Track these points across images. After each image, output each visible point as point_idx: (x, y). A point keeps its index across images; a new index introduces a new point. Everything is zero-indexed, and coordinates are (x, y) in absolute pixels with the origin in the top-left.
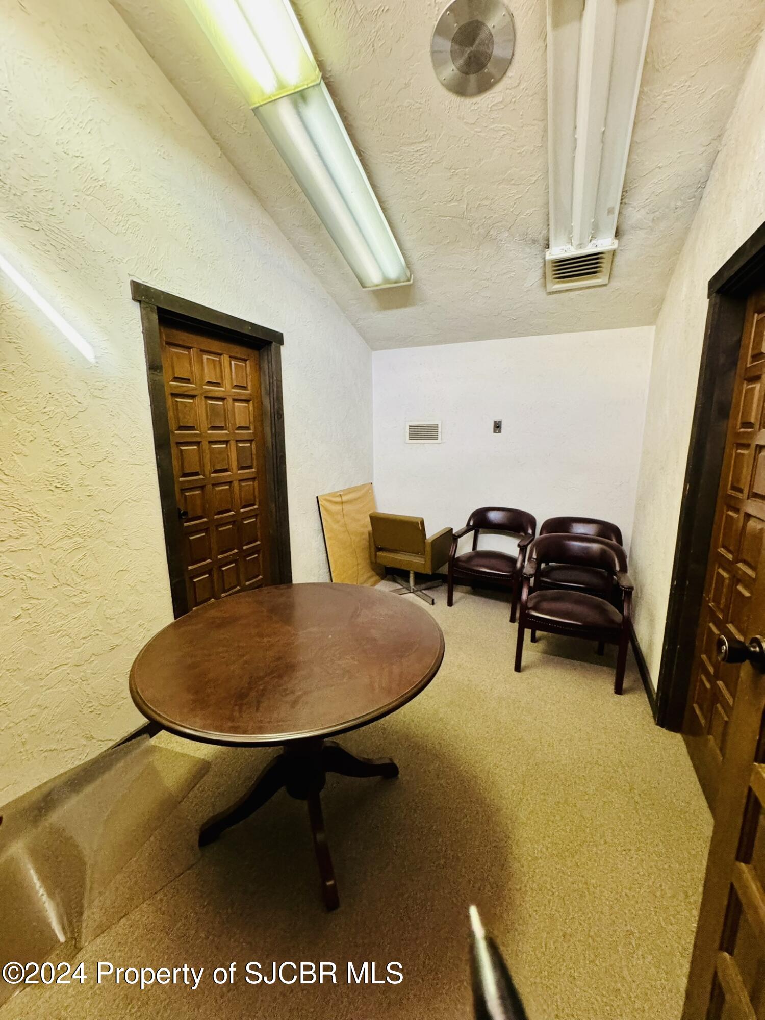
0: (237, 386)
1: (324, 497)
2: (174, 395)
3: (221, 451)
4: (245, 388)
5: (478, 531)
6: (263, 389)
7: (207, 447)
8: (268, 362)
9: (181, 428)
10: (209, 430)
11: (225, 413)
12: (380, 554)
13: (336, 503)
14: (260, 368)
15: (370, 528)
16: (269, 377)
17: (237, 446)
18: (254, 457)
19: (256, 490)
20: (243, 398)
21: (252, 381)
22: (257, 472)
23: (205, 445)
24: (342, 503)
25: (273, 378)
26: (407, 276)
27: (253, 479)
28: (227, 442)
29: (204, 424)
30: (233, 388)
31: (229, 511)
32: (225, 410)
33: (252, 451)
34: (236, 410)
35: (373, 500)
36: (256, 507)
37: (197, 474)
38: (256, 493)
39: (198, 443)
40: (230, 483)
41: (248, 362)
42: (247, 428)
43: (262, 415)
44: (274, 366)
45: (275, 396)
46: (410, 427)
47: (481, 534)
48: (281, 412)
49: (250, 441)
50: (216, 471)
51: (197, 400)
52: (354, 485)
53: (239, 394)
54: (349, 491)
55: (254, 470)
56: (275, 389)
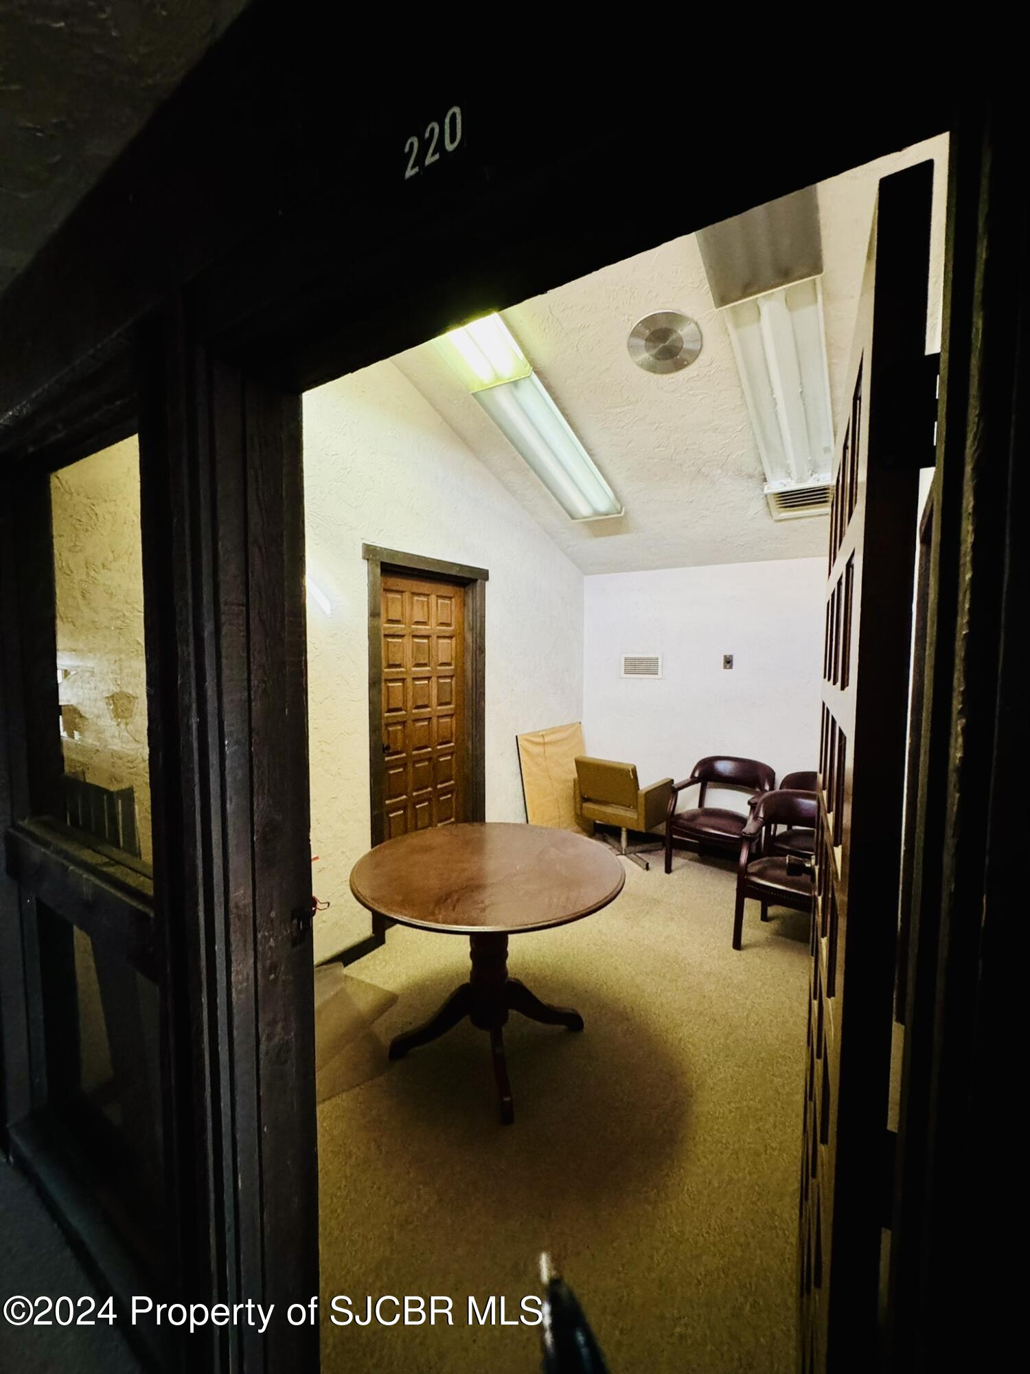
0: (442, 624)
1: (525, 737)
2: (386, 636)
3: (422, 687)
4: (449, 625)
5: (706, 784)
6: (466, 625)
7: (411, 683)
8: (473, 599)
9: (390, 666)
10: (413, 667)
11: (429, 650)
12: (586, 805)
13: (538, 744)
14: (464, 605)
15: (576, 775)
16: (473, 613)
17: (438, 682)
18: (454, 692)
19: (454, 726)
20: (447, 634)
21: (456, 618)
22: (455, 709)
23: (409, 681)
24: (544, 744)
25: (476, 615)
26: (617, 509)
27: (451, 716)
28: (429, 678)
29: (409, 661)
30: (438, 625)
31: (427, 747)
32: (429, 647)
33: (451, 686)
34: (440, 646)
35: (581, 743)
36: (452, 744)
37: (399, 710)
38: (454, 729)
39: (403, 680)
40: (429, 719)
41: (453, 600)
42: (449, 664)
43: (463, 651)
44: (478, 604)
45: (478, 632)
46: (626, 659)
47: (709, 788)
48: (483, 648)
49: (451, 677)
50: (418, 707)
51: (405, 640)
52: (558, 724)
53: (444, 631)
54: (554, 731)
55: (452, 706)
56: (478, 625)
